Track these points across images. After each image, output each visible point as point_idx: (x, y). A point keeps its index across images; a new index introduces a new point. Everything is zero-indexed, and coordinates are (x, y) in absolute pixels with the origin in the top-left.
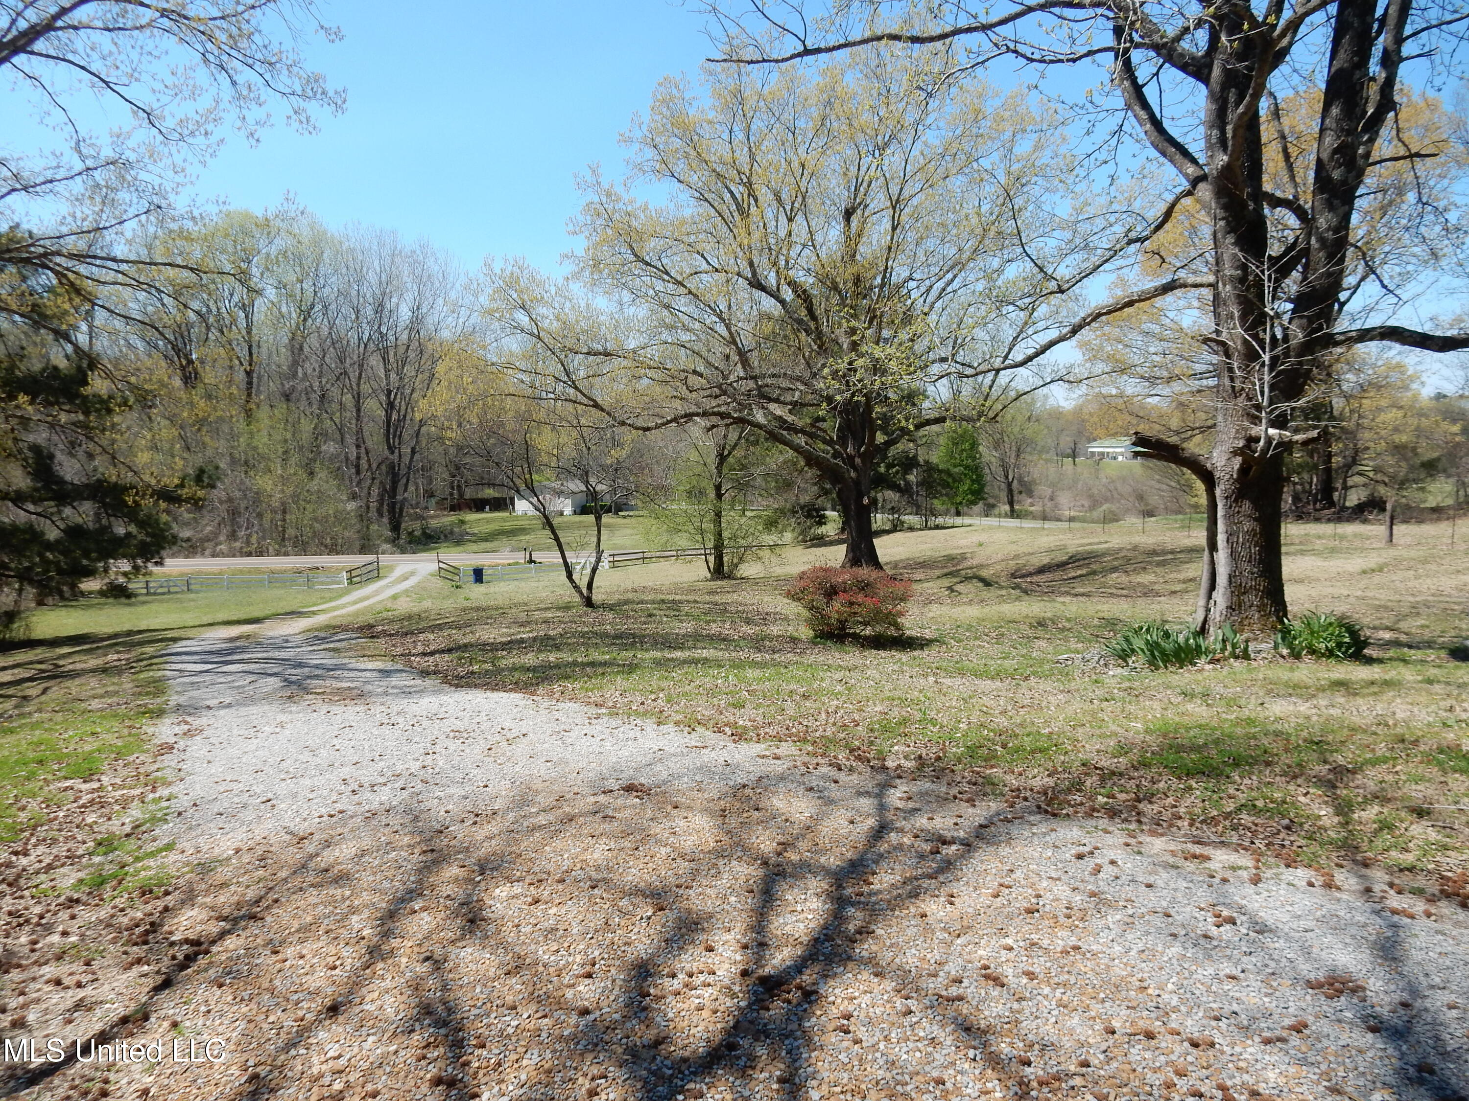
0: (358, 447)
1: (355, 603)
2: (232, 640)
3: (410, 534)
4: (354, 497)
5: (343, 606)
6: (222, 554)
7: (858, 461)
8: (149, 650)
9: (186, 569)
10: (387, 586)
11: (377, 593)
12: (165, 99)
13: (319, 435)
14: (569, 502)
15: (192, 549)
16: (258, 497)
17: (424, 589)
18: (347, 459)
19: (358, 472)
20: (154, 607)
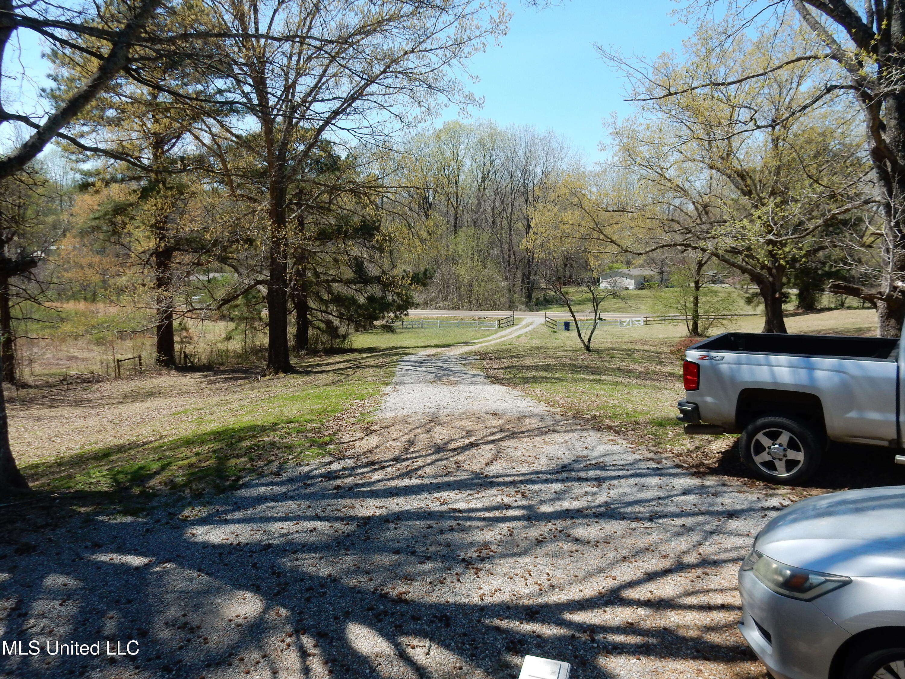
0: (510, 250)
1: (497, 339)
2: (429, 356)
3: (538, 299)
4: (506, 279)
5: (491, 340)
6: (440, 308)
7: (774, 271)
8: (395, 358)
9: (421, 316)
10: (517, 330)
11: (510, 334)
12: (408, 109)
13: (491, 244)
14: (633, 282)
15: (426, 305)
16: (458, 278)
17: (536, 332)
18: (503, 258)
19: (509, 265)
20: (405, 335)
